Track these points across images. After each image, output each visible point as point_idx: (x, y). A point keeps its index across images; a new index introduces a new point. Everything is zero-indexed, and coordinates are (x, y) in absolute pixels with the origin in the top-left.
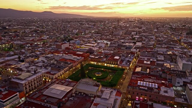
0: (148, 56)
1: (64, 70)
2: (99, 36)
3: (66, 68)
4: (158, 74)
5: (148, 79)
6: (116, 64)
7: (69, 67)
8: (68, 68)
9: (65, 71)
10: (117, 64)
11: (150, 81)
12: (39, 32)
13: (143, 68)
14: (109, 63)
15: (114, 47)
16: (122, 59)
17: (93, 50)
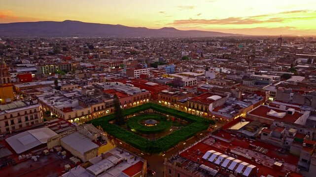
0: (294, 102)
1: (93, 106)
2: (223, 62)
3: (100, 105)
4: (281, 144)
5: (244, 150)
6: (204, 109)
7: (107, 103)
8: (103, 104)
9: (95, 108)
10: (206, 109)
11: (247, 156)
12: (129, 52)
13: (252, 123)
14: (192, 106)
15: (229, 79)
16: (227, 101)
17: (183, 82)
